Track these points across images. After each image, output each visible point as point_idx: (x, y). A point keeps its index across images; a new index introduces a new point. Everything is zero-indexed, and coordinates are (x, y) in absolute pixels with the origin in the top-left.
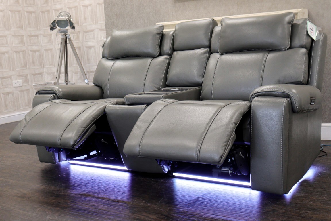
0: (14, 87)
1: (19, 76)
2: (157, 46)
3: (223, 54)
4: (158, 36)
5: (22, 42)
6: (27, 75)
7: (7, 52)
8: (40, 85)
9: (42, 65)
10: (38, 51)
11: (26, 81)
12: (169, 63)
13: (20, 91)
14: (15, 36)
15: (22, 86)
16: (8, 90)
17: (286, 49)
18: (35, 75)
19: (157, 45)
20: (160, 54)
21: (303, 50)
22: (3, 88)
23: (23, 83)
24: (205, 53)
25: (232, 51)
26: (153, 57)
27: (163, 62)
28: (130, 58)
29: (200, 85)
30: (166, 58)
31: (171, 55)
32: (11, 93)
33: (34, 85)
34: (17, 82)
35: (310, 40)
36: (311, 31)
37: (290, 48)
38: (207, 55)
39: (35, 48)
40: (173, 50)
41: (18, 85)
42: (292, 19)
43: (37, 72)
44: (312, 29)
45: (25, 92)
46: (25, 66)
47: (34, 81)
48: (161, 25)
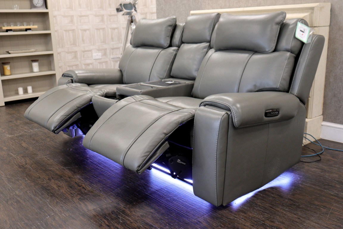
0: (94, 59)
1: (99, 50)
2: (168, 38)
3: (217, 51)
4: (170, 28)
5: (102, 20)
6: (106, 49)
7: (88, 30)
8: (117, 58)
10: (117, 28)
11: (105, 54)
12: (176, 55)
13: (100, 63)
14: (96, 16)
15: (101, 59)
16: (88, 61)
17: (270, 51)
18: (113, 49)
19: (168, 37)
20: (170, 45)
21: (288, 54)
22: (85, 60)
23: (102, 56)
24: (205, 48)
25: (223, 49)
26: (163, 48)
27: (172, 53)
28: (147, 47)
29: (194, 79)
30: (174, 50)
31: (179, 47)
32: (91, 64)
33: (112, 58)
34: (97, 55)
35: (299, 43)
36: (302, 33)
37: (275, 50)
38: (206, 50)
39: (114, 26)
41: (98, 57)
42: (282, 19)
43: (115, 47)
44: (303, 31)
45: (103, 64)
46: (104, 42)
47: (113, 55)
48: (175, 17)
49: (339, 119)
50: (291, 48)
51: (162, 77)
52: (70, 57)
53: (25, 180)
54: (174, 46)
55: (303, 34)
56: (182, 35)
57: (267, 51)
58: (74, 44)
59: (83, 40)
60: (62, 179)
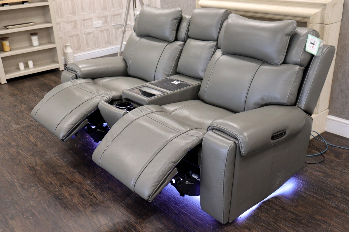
0: (95, 28)
1: (99, 18)
2: (173, 32)
3: (225, 54)
4: (175, 21)
6: (107, 16)
8: (119, 24)
9: (121, 7)
11: (106, 22)
12: (182, 50)
13: (101, 31)
15: (102, 27)
16: (89, 30)
17: (279, 63)
18: (114, 16)
19: (174, 30)
20: (176, 39)
22: (85, 29)
23: (103, 24)
24: (212, 47)
26: (169, 42)
29: (201, 79)
30: (180, 45)
31: (185, 41)
32: (92, 33)
33: (113, 25)
34: (98, 23)
35: (309, 55)
36: (312, 45)
38: (213, 50)
40: (188, 37)
41: (98, 26)
42: (292, 30)
43: (116, 13)
44: (314, 43)
45: (105, 32)
46: (104, 8)
47: (114, 22)
48: (180, 9)
49: (345, 114)
50: (300, 61)
51: (167, 73)
52: (69, 27)
53: (38, 186)
54: (179, 41)
55: (313, 47)
56: (189, 29)
57: (276, 63)
58: (74, 13)
59: (83, 9)
60: (73, 185)
